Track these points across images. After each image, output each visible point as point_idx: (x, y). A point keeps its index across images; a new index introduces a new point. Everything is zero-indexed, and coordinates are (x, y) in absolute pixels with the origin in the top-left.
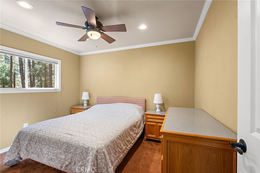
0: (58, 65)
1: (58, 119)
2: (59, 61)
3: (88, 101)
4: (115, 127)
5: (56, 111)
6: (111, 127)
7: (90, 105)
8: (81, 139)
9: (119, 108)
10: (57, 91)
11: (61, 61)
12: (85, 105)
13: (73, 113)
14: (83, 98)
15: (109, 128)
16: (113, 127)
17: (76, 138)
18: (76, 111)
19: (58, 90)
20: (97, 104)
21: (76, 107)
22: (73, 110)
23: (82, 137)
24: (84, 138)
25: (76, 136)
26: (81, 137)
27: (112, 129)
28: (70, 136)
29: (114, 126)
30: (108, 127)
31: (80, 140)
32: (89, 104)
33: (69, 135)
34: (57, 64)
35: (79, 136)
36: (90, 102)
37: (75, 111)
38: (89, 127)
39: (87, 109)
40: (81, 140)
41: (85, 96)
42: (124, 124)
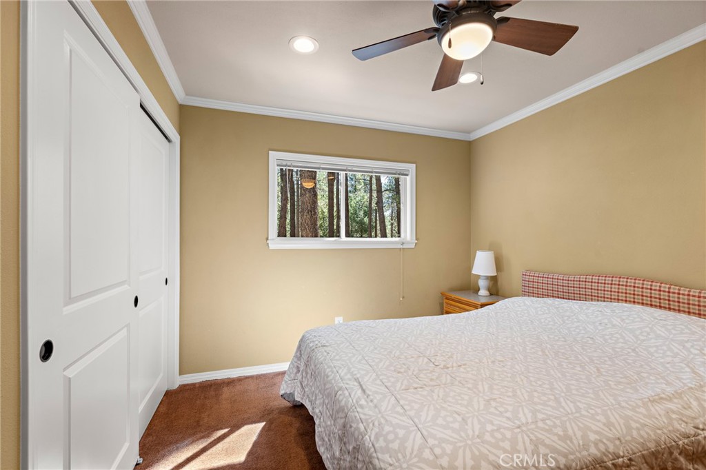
0: (408, 178)
1: (383, 322)
2: (411, 168)
3: (494, 279)
4: (543, 420)
5: (403, 297)
6: (521, 415)
7: (500, 293)
8: (376, 423)
9: (614, 326)
10: (405, 246)
11: (415, 165)
12: (483, 292)
13: (448, 313)
14: (475, 271)
15: (508, 414)
16: (529, 415)
17: (366, 411)
18: (455, 306)
19: (408, 243)
20: (526, 293)
21: (454, 295)
22: (447, 303)
23: (382, 417)
24: (387, 421)
25: (372, 401)
26: (380, 412)
27: (519, 427)
28: (360, 391)
29: (540, 416)
30: (507, 411)
31: (371, 425)
32: (497, 291)
33: (359, 387)
34: (407, 175)
35: (376, 406)
36: (499, 283)
37: (452, 305)
38: (432, 380)
39: (483, 306)
40: (373, 424)
41: (482, 265)
42: (609, 425)
